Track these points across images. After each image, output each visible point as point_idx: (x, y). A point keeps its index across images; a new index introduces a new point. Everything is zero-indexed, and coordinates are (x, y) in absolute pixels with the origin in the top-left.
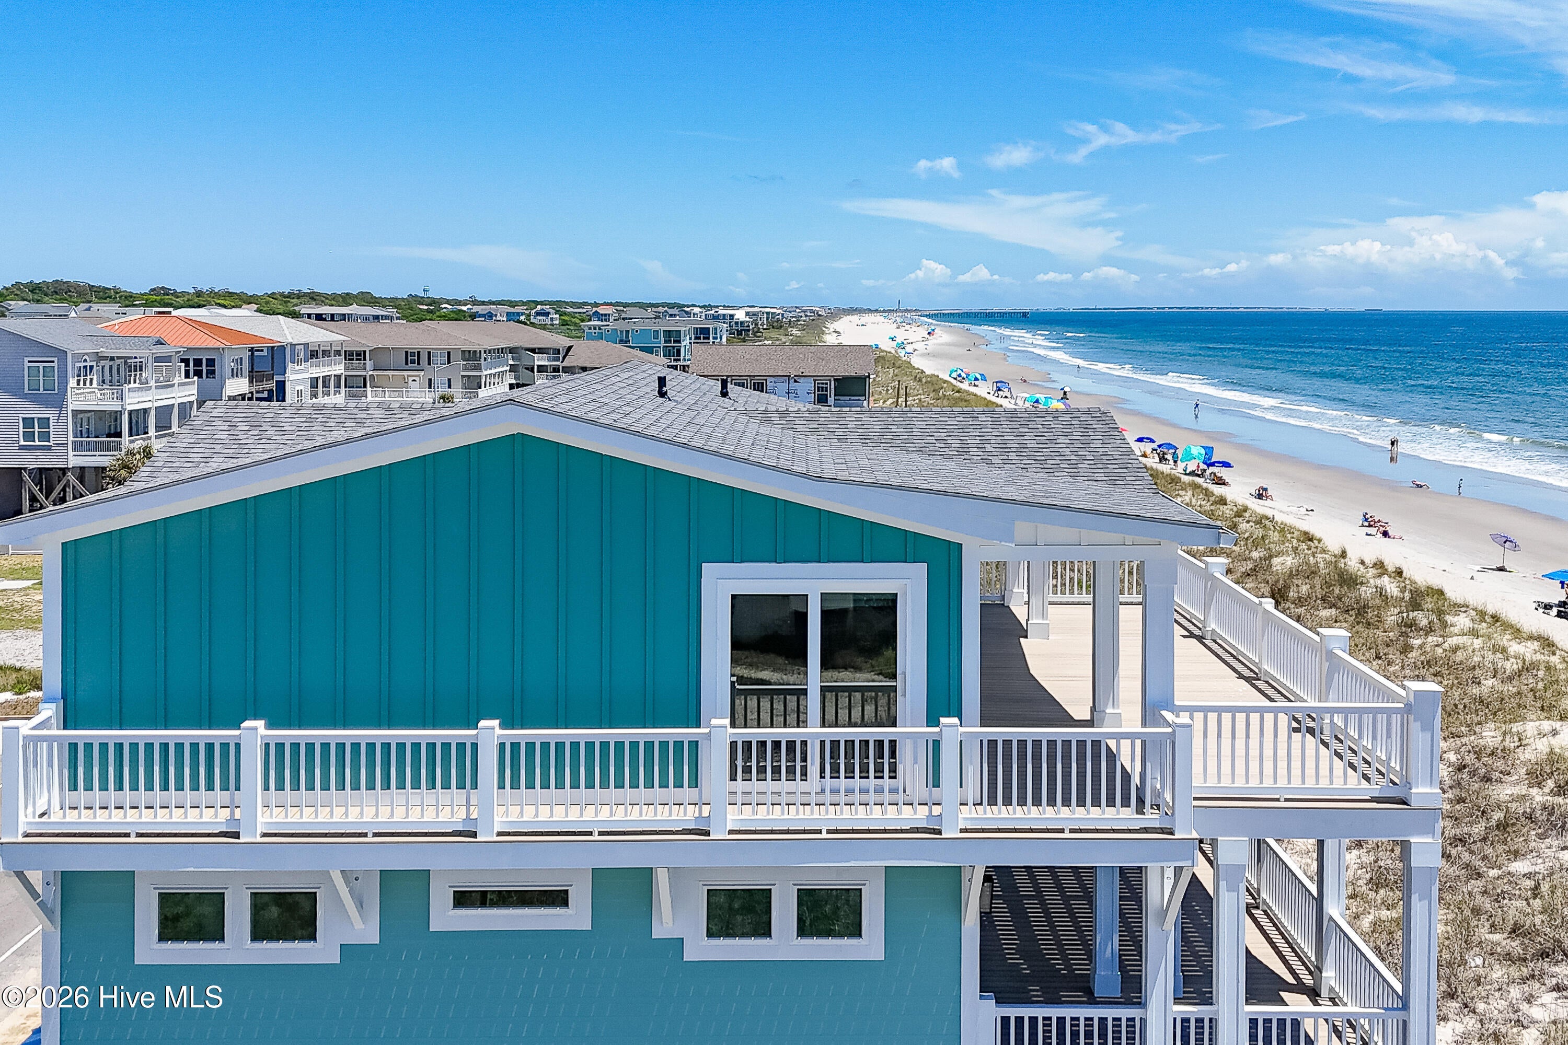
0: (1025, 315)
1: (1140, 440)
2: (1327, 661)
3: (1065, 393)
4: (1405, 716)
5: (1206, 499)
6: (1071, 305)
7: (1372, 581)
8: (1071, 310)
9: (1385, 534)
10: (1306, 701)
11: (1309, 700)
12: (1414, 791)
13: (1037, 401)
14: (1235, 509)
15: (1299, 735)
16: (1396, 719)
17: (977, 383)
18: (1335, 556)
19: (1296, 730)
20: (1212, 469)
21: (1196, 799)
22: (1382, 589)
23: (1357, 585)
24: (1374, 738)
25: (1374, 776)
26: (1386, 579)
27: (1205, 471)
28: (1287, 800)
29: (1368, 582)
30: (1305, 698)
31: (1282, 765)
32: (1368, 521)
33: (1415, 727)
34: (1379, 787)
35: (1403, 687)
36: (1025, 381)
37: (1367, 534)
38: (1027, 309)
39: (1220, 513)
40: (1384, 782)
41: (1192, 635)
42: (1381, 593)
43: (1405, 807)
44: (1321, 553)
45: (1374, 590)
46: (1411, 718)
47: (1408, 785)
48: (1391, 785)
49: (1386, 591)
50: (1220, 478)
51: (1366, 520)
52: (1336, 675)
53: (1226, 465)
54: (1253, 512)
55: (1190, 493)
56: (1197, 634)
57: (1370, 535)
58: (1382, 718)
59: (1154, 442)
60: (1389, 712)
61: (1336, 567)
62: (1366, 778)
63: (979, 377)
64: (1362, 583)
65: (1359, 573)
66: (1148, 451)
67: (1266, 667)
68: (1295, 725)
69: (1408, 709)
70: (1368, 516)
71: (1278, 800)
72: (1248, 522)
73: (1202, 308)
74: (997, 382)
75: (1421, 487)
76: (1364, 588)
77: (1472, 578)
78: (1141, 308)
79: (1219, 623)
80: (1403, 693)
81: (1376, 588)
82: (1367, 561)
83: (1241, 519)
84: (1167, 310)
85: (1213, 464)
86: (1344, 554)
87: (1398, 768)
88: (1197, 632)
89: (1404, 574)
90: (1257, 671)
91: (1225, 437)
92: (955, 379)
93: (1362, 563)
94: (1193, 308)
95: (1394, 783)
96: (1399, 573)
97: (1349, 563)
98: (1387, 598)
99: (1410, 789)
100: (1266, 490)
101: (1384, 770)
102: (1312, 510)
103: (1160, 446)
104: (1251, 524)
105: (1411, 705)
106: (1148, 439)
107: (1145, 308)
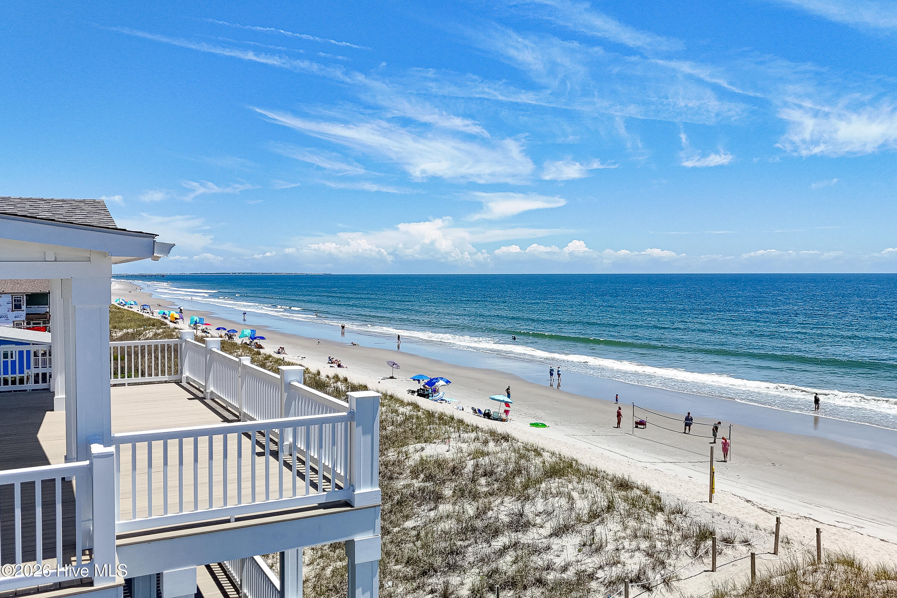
0: (163, 276)
1: (218, 329)
2: (285, 392)
3: (181, 310)
4: (349, 423)
5: (250, 353)
6: (188, 272)
7: (332, 385)
8: (188, 274)
9: (339, 366)
10: (255, 420)
11: (257, 419)
12: (357, 492)
13: (164, 313)
14: (265, 356)
15: (263, 458)
16: (340, 427)
17: (132, 306)
18: (314, 374)
19: (260, 454)
20: (255, 341)
21: (119, 537)
22: (337, 388)
23: (325, 387)
24: (320, 447)
25: (322, 484)
26: (339, 383)
27: (252, 342)
28: (237, 520)
29: (331, 385)
30: (255, 418)
31: (246, 485)
32: (331, 361)
33: (358, 431)
34: (325, 493)
35: (347, 400)
36: (160, 305)
37: (331, 367)
38: (163, 273)
39: (257, 359)
40: (330, 487)
41: (196, 397)
42: (337, 390)
43: (349, 508)
44: (307, 374)
45: (333, 389)
46: (354, 424)
47: (352, 487)
48: (336, 489)
49: (339, 389)
50: (260, 345)
51: (330, 360)
52: (293, 403)
53: (262, 338)
54: (273, 358)
55: (241, 350)
56: (200, 396)
57: (332, 367)
58: (327, 428)
59: (226, 330)
60: (333, 421)
61: (314, 379)
62: (315, 486)
63: (133, 303)
64: (327, 386)
65: (326, 382)
66: (223, 335)
67: (244, 411)
68: (259, 449)
69: (352, 416)
70: (331, 358)
71: (228, 521)
72: (271, 362)
73: (254, 273)
74: (143, 306)
75: (355, 345)
76: (328, 388)
77: (379, 382)
78: (224, 273)
79: (216, 386)
80: (347, 405)
81: (334, 388)
82: (330, 376)
83: (267, 361)
84: (237, 274)
85: (255, 338)
86: (319, 373)
87: (342, 474)
88: (201, 395)
89: (348, 380)
90: (238, 414)
91: (263, 328)
92: (119, 304)
93: (328, 377)
94: (250, 273)
95: (340, 488)
96: (346, 380)
97: (321, 377)
98: (340, 392)
99: (354, 491)
100: (283, 348)
101: (330, 477)
102: (305, 358)
103: (228, 331)
104: (272, 363)
105: (353, 412)
106: (222, 328)
107: (226, 273)
